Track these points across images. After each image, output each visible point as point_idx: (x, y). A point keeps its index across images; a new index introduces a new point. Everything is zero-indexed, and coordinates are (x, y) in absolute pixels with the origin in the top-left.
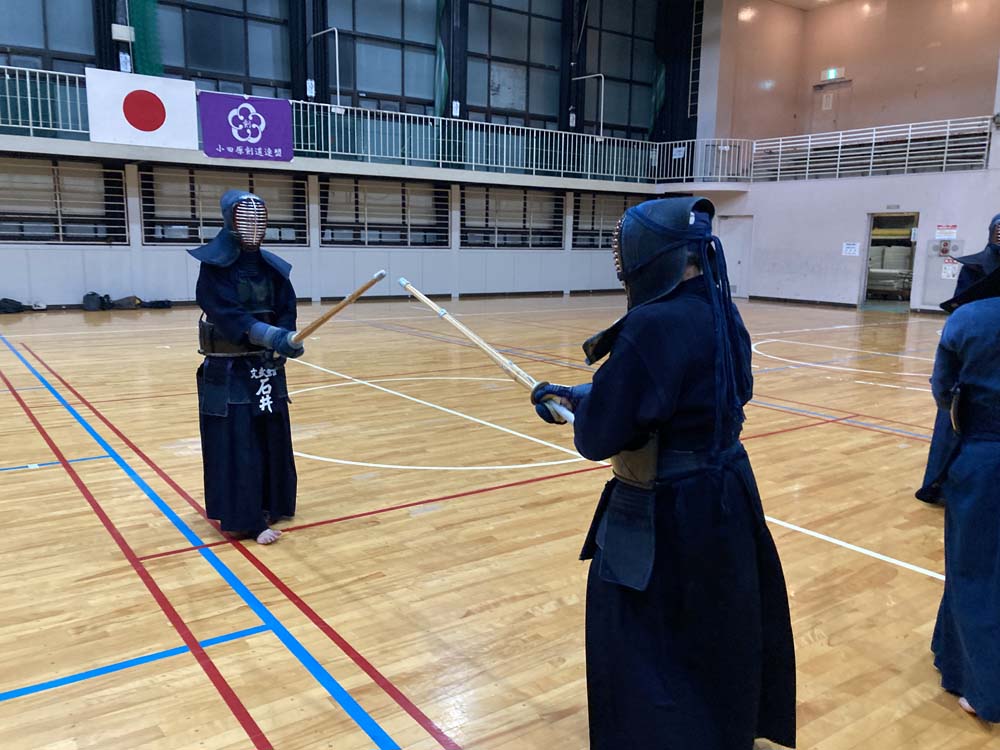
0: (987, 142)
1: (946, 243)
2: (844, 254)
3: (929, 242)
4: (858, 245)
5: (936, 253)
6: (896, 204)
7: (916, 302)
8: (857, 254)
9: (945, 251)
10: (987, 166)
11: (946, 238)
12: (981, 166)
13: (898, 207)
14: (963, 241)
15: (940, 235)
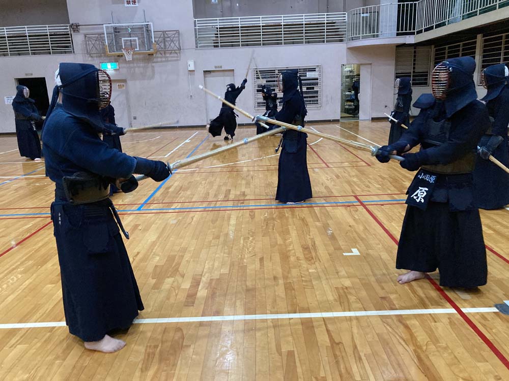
0: (70, 39)
2: (6, 103)
6: (31, 72)
10: (74, 52)
12: (71, 52)
13: (32, 74)
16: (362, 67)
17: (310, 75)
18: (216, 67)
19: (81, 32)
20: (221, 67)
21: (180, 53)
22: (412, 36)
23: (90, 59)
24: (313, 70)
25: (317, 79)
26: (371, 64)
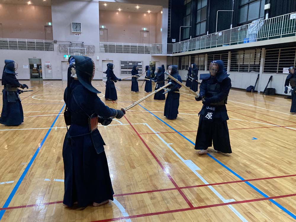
0: (53, 46)
1: (48, 65)
2: (24, 68)
3: (44, 65)
4: (27, 66)
5: (46, 67)
7: (44, 78)
8: (28, 68)
9: (48, 67)
10: (54, 50)
11: (48, 64)
12: (52, 50)
13: (36, 57)
14: (51, 65)
15: (47, 64)
16: (156, 63)
17: (139, 64)
18: (107, 59)
19: (57, 43)
20: (109, 59)
21: (94, 53)
22: (172, 54)
23: (59, 53)
24: (140, 62)
25: (141, 66)
26: (159, 62)
